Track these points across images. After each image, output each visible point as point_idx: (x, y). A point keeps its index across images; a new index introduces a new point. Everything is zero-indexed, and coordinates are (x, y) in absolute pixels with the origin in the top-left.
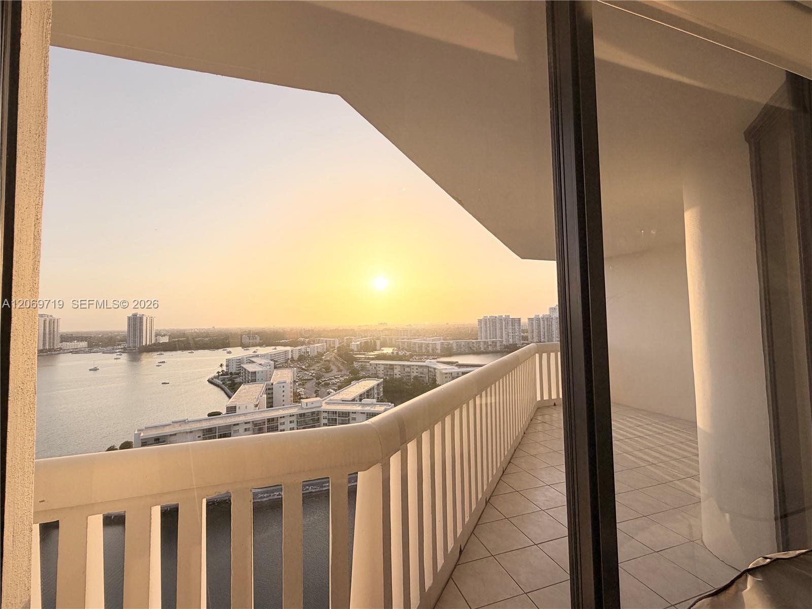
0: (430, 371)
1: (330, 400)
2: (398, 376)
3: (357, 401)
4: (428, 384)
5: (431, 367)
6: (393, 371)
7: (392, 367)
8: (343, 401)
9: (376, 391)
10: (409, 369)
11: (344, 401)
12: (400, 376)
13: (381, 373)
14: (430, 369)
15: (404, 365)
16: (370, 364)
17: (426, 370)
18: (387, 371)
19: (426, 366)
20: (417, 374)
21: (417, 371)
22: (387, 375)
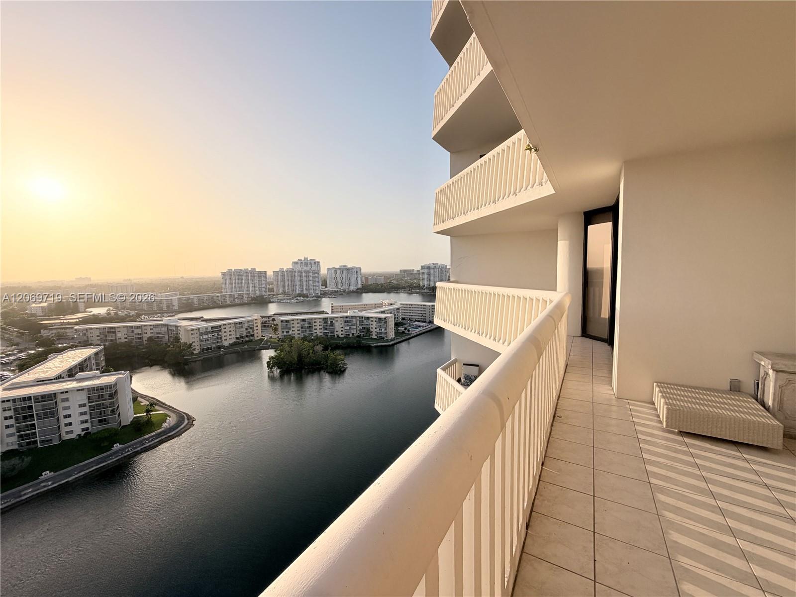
0: (171, 330)
1: (13, 384)
2: (123, 340)
3: (63, 378)
4: (169, 344)
5: (171, 326)
6: (116, 335)
7: (112, 331)
8: (38, 382)
9: (93, 362)
10: (140, 330)
11: (40, 382)
12: (126, 340)
13: (95, 339)
14: (170, 328)
15: (132, 327)
16: (76, 330)
17: (164, 329)
18: (106, 336)
19: (164, 325)
20: (152, 335)
21: (152, 331)
22: (106, 341)
